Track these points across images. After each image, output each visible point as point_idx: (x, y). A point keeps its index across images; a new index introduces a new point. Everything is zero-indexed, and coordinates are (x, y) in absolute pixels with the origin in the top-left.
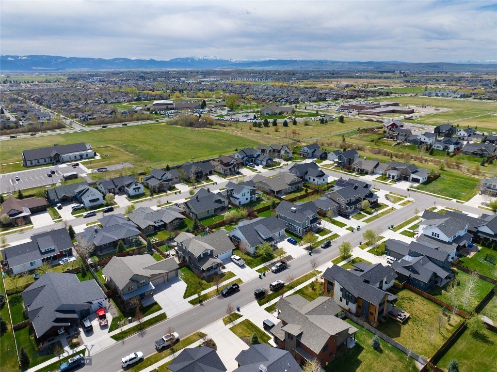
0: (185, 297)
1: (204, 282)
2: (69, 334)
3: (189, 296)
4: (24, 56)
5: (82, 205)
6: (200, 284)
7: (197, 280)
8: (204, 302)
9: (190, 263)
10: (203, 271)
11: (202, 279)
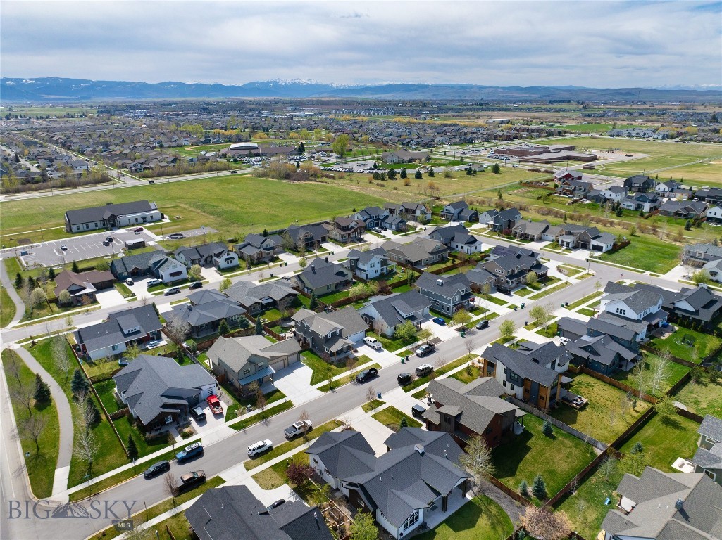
0: (312, 383)
1: (333, 367)
2: (178, 423)
3: (317, 383)
4: (31, 80)
5: (160, 280)
6: (329, 369)
7: (325, 365)
8: (336, 389)
9: (313, 346)
10: (332, 354)
11: (331, 364)
